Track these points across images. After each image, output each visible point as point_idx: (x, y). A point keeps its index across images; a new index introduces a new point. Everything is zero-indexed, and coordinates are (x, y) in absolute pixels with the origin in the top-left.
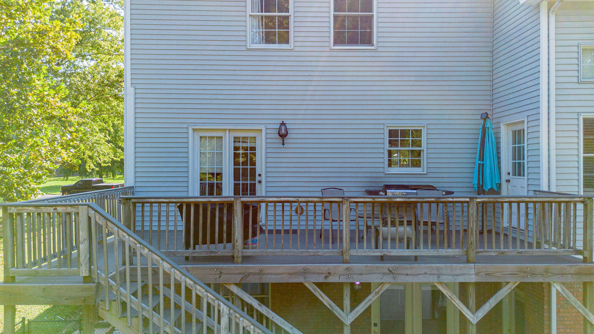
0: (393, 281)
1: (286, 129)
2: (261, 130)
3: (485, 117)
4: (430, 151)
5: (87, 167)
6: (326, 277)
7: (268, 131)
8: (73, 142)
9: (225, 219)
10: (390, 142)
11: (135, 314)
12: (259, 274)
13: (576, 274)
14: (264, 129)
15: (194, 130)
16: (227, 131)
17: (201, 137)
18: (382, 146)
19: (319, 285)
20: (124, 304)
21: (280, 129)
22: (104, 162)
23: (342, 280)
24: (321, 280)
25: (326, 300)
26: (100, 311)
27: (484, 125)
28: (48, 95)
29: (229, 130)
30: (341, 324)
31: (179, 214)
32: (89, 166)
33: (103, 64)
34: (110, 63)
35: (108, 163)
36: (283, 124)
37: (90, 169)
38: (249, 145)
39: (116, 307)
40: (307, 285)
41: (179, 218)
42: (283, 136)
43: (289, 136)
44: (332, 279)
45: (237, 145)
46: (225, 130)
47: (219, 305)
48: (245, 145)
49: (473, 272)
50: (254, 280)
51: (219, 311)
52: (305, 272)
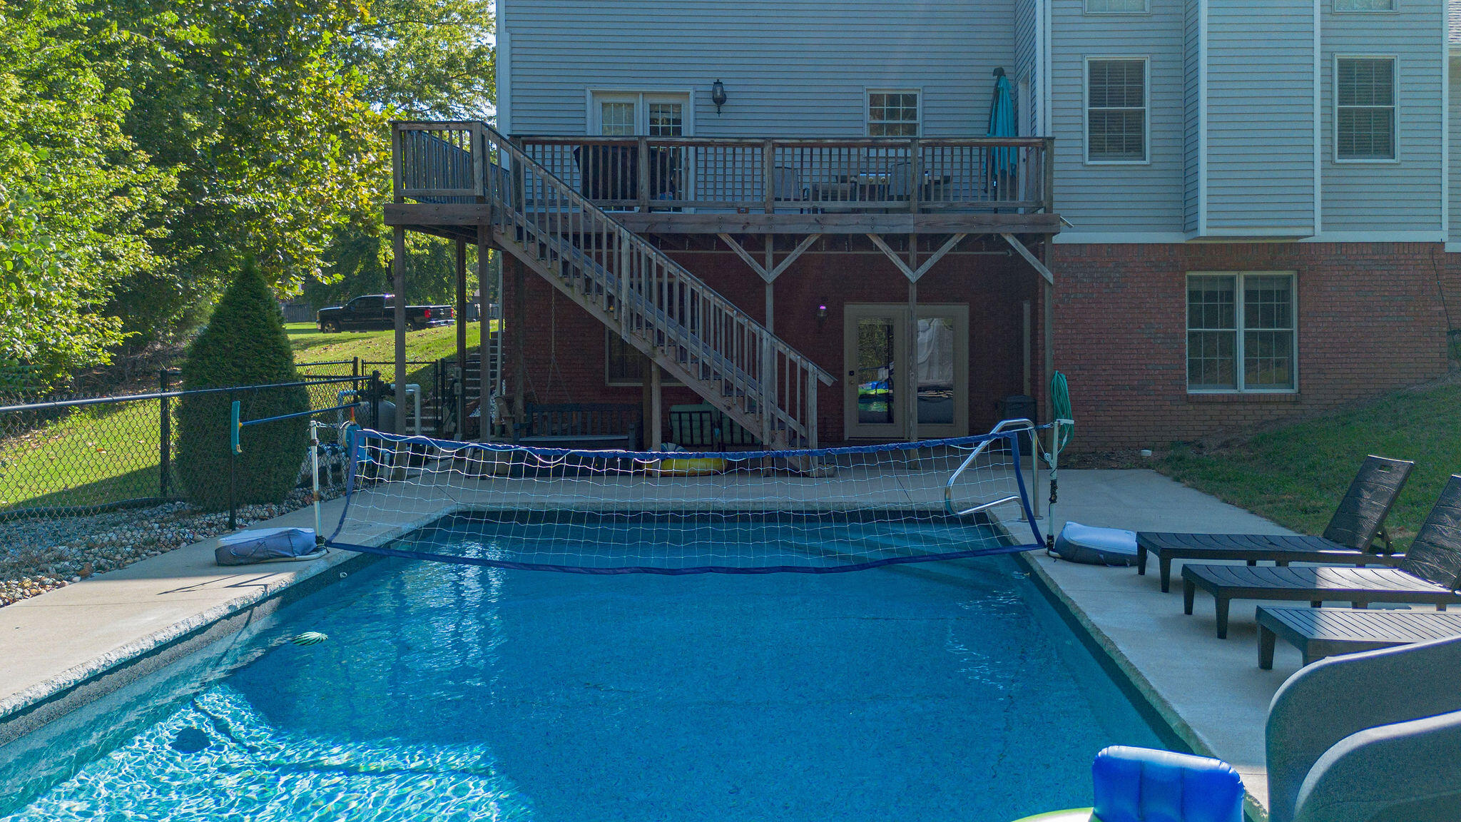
0: (820, 232)
1: (722, 91)
2: (688, 93)
3: (999, 72)
4: (927, 125)
5: (381, 257)
6: (744, 228)
7: (699, 95)
8: (380, 168)
9: (629, 164)
10: (873, 113)
11: (531, 238)
12: (667, 223)
13: (1029, 224)
14: (692, 93)
15: (594, 93)
16: (641, 96)
17: (603, 104)
18: (860, 117)
19: (737, 238)
20: (520, 229)
21: (714, 92)
22: (416, 246)
23: (763, 230)
24: (739, 230)
25: (744, 255)
26: (495, 235)
27: (997, 84)
28: (334, 85)
29: (644, 93)
30: (762, 283)
31: (575, 163)
32: (385, 255)
33: (417, 42)
34: (432, 40)
35: (422, 249)
36: (718, 83)
37: (386, 261)
38: (671, 117)
39: (512, 232)
40: (723, 238)
41: (576, 170)
42: (720, 101)
43: (728, 102)
44: (751, 230)
45: (655, 115)
46: (637, 93)
47: (619, 231)
48: (666, 116)
49: (911, 221)
50: (662, 229)
51: (620, 238)
52: (721, 221)
